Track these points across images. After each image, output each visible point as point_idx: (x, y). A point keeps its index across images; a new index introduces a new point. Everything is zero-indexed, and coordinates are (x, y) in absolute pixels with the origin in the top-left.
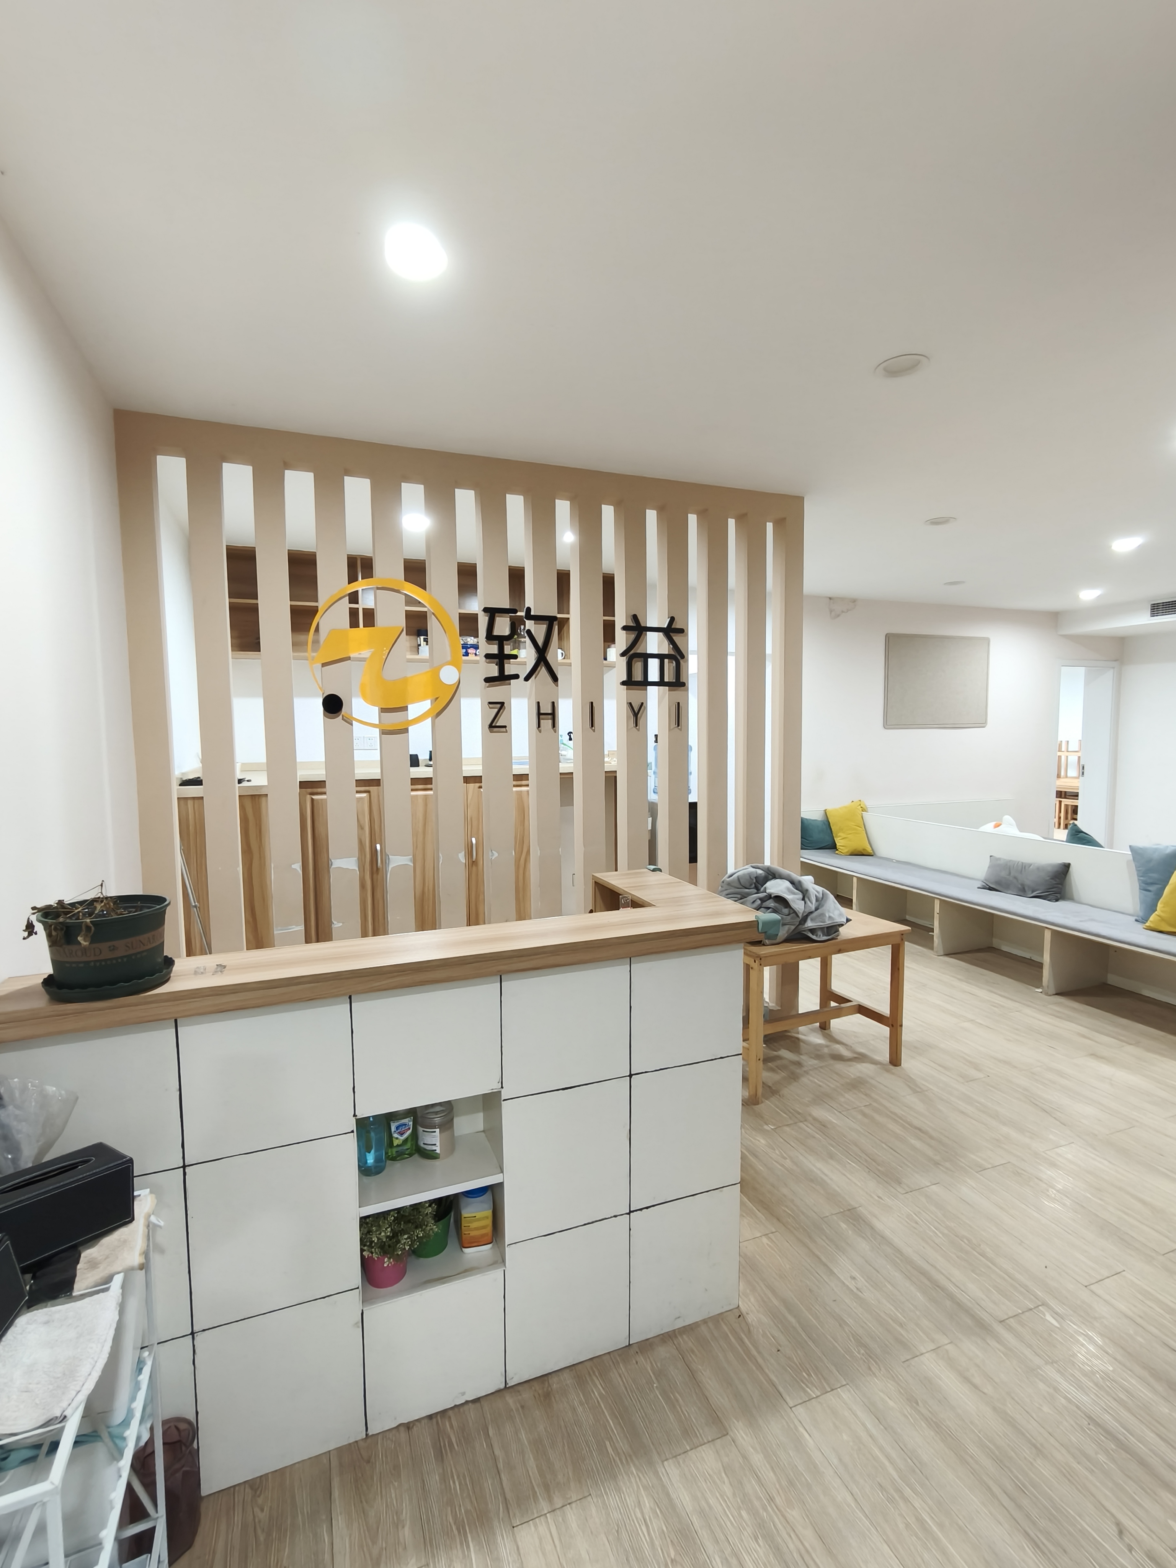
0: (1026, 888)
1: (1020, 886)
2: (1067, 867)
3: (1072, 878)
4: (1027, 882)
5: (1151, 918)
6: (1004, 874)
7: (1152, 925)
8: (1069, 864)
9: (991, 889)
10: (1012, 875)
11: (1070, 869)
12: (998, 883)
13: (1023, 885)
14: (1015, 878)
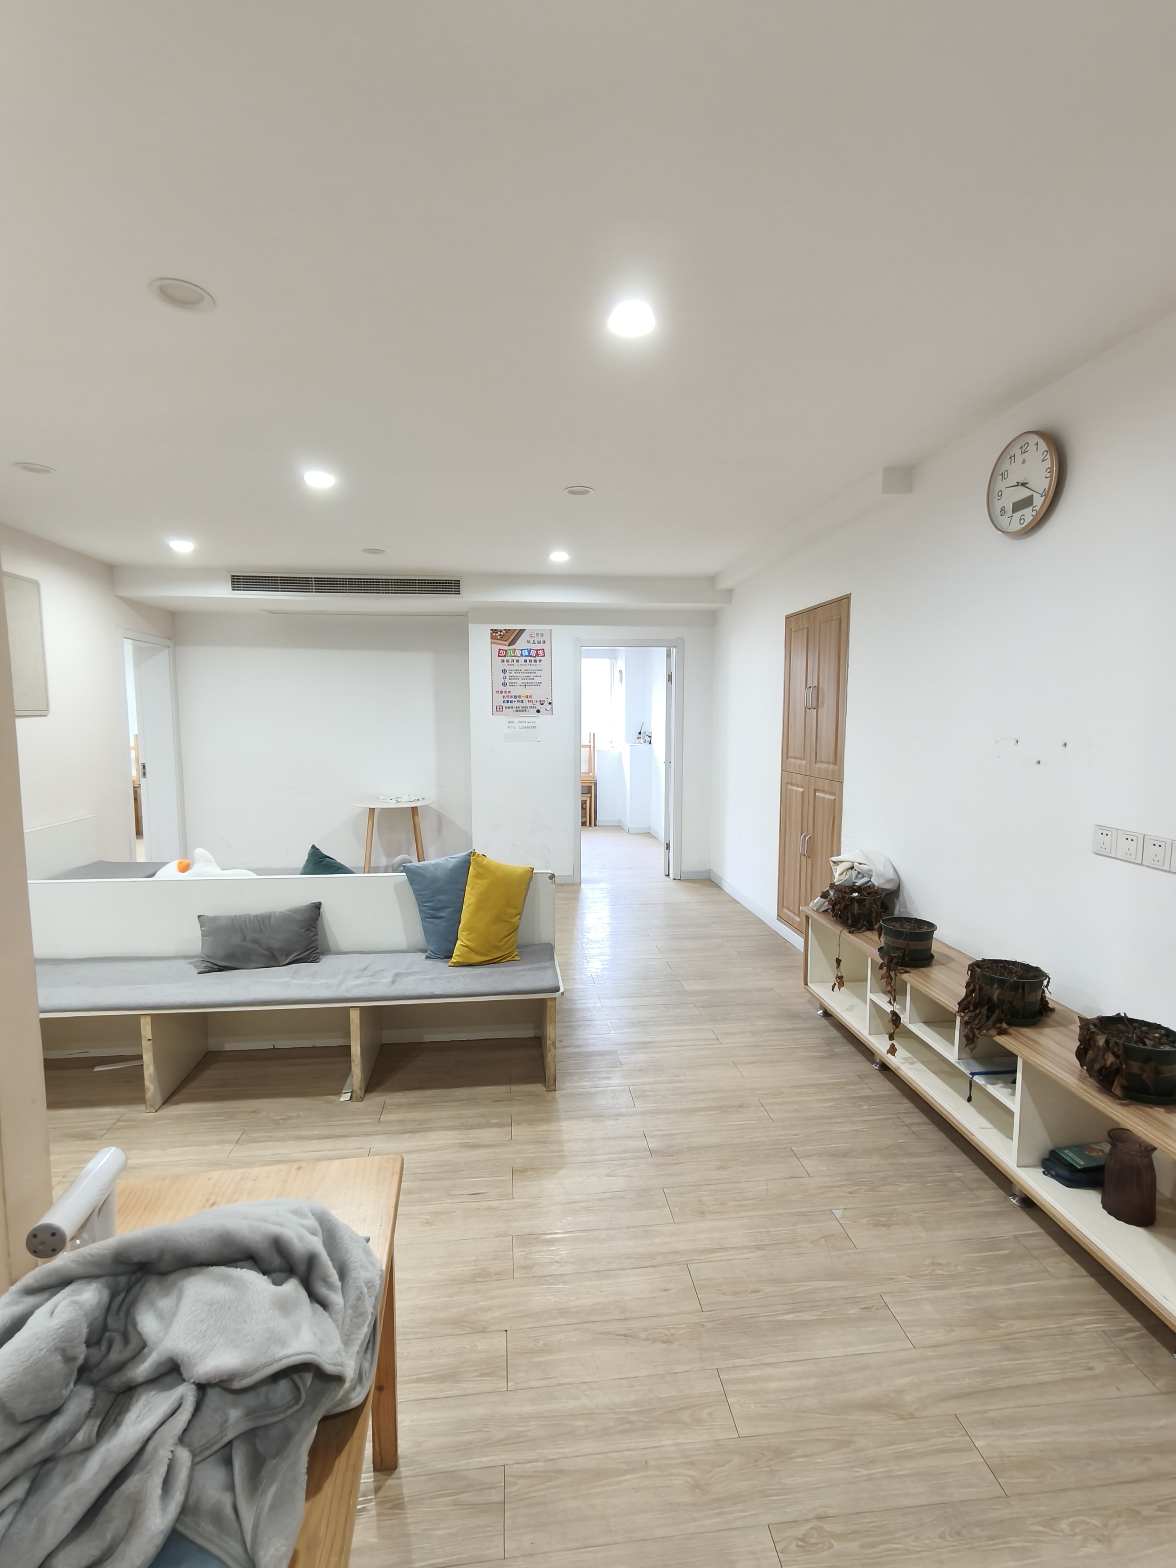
0: (276, 953)
1: (266, 953)
2: (318, 906)
3: (325, 924)
4: (275, 945)
5: (456, 952)
6: (236, 940)
7: (460, 960)
8: (320, 903)
9: (221, 969)
10: (248, 939)
11: (321, 910)
12: (231, 956)
13: (270, 949)
14: (255, 941)
